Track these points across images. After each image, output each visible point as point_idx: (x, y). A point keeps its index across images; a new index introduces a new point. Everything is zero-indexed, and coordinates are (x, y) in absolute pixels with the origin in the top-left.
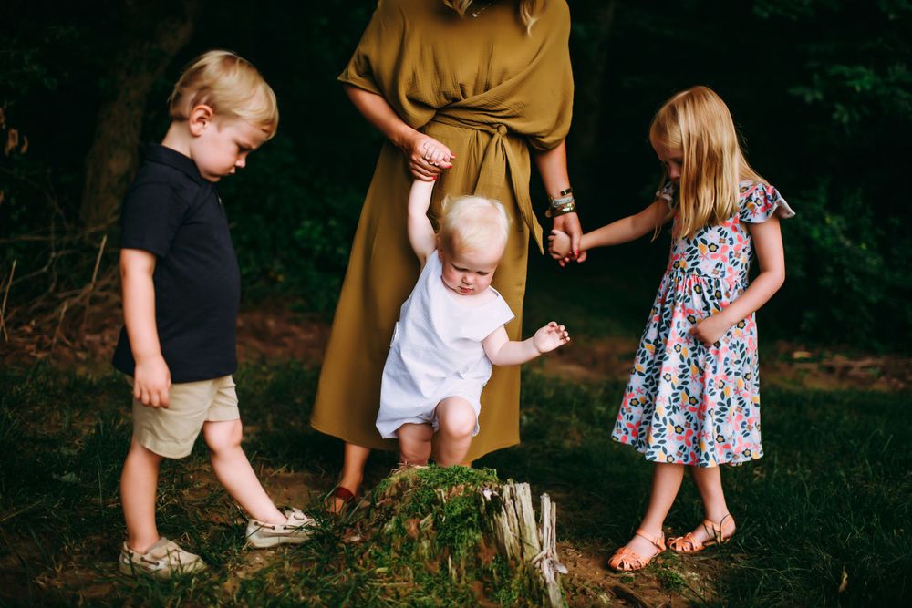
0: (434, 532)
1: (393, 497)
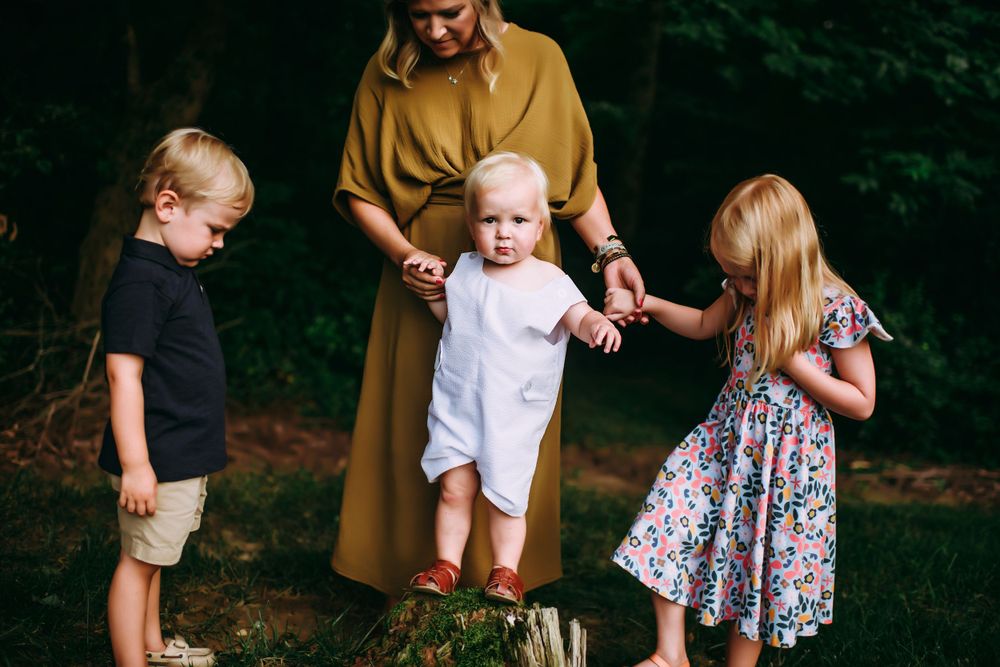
0: (451, 662)
1: (408, 623)
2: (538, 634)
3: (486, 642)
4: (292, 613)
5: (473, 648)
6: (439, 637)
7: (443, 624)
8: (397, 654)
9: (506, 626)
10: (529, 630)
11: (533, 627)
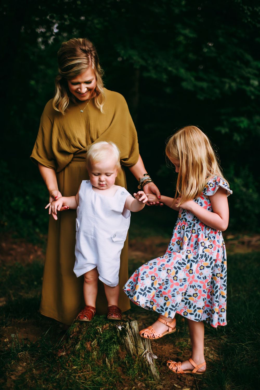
0: (98, 347)
1: (77, 332)
2: (131, 332)
3: (111, 338)
4: (25, 328)
5: (106, 341)
6: (92, 338)
7: (92, 332)
8: (75, 347)
9: (118, 330)
10: (127, 331)
11: (128, 329)
